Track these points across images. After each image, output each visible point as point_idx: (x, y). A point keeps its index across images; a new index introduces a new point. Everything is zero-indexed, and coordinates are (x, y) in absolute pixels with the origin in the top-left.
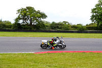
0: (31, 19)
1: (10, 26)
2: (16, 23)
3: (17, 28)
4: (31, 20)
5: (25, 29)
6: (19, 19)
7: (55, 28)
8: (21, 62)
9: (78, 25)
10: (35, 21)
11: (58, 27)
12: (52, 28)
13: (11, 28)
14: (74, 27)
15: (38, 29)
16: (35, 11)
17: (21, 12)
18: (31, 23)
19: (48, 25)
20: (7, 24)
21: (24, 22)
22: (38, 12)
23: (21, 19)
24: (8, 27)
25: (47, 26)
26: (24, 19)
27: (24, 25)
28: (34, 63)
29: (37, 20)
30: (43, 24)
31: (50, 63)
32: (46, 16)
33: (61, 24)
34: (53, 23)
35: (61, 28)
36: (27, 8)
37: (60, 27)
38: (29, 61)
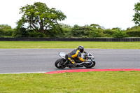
0: (42, 21)
1: (10, 33)
2: (18, 28)
3: (21, 35)
4: (41, 23)
5: (32, 36)
6: (23, 21)
7: (78, 34)
8: (25, 87)
9: (114, 29)
10: (48, 24)
11: (83, 32)
12: (75, 35)
13: (11, 35)
14: (108, 32)
15: (52, 36)
16: (47, 9)
17: (27, 11)
18: (42, 27)
19: (68, 30)
20: (5, 30)
21: (31, 27)
22: (53, 11)
23: (26, 21)
24: (6, 34)
25: (66, 32)
26: (31, 21)
27: (31, 31)
28: (44, 89)
29: (50, 22)
30: (61, 29)
31: (69, 88)
32: (65, 17)
33: (88, 29)
34: (76, 26)
35: (87, 35)
36: (35, 4)
37: (86, 32)
38: (37, 86)
